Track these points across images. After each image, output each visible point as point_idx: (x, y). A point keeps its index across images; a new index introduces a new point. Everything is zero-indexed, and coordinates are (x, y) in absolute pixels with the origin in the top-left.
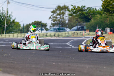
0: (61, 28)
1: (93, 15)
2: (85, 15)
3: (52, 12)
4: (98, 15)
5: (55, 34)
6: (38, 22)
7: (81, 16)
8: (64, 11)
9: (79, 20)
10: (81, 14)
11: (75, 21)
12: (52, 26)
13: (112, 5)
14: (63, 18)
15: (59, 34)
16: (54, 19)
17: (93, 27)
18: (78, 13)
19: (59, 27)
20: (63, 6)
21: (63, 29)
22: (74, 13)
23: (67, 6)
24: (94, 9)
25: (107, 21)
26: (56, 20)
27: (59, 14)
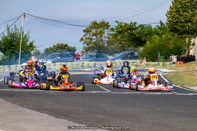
1: (148, 36)
2: (137, 36)
3: (84, 31)
4: (156, 36)
7: (129, 37)
8: (102, 30)
10: (131, 35)
12: (84, 51)
16: (88, 41)
18: (126, 33)
20: (100, 22)
23: (107, 22)
25: (170, 45)
26: (91, 43)
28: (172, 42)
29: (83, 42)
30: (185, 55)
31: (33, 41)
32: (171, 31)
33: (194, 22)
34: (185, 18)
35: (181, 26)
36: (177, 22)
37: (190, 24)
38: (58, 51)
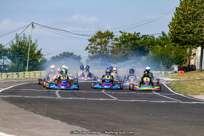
1: (150, 46)
2: (140, 45)
3: (90, 40)
4: (158, 46)
6: (68, 53)
8: (106, 40)
10: (134, 45)
12: (89, 59)
16: (93, 49)
23: (111, 32)
25: (171, 55)
26: (95, 52)
28: (173, 52)
29: (88, 51)
30: (186, 65)
31: (41, 50)
32: (173, 42)
33: (195, 33)
34: (187, 29)
35: (183, 37)
36: (179, 33)
37: (191, 35)
38: (64, 59)
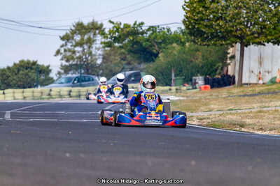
0: (84, 77)
1: (162, 45)
2: (144, 44)
3: (63, 39)
4: (174, 45)
5: (71, 91)
6: (28, 62)
7: (132, 46)
8: (92, 36)
9: (129, 57)
10: (134, 44)
11: (118, 58)
12: (62, 71)
13: (209, 20)
14: (90, 53)
15: (79, 92)
16: (68, 54)
17: (163, 75)
18: (126, 41)
19: (79, 75)
20: (89, 24)
21: (89, 80)
22: (117, 40)
23: (99, 23)
24: (166, 30)
25: (197, 59)
26: (72, 58)
27: (80, 44)
29: (60, 57)
38: (21, 72)
